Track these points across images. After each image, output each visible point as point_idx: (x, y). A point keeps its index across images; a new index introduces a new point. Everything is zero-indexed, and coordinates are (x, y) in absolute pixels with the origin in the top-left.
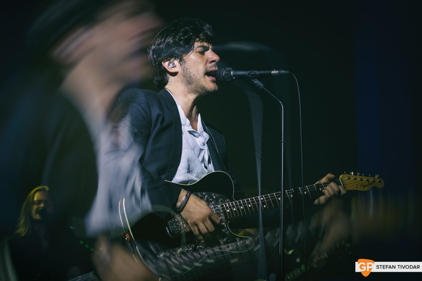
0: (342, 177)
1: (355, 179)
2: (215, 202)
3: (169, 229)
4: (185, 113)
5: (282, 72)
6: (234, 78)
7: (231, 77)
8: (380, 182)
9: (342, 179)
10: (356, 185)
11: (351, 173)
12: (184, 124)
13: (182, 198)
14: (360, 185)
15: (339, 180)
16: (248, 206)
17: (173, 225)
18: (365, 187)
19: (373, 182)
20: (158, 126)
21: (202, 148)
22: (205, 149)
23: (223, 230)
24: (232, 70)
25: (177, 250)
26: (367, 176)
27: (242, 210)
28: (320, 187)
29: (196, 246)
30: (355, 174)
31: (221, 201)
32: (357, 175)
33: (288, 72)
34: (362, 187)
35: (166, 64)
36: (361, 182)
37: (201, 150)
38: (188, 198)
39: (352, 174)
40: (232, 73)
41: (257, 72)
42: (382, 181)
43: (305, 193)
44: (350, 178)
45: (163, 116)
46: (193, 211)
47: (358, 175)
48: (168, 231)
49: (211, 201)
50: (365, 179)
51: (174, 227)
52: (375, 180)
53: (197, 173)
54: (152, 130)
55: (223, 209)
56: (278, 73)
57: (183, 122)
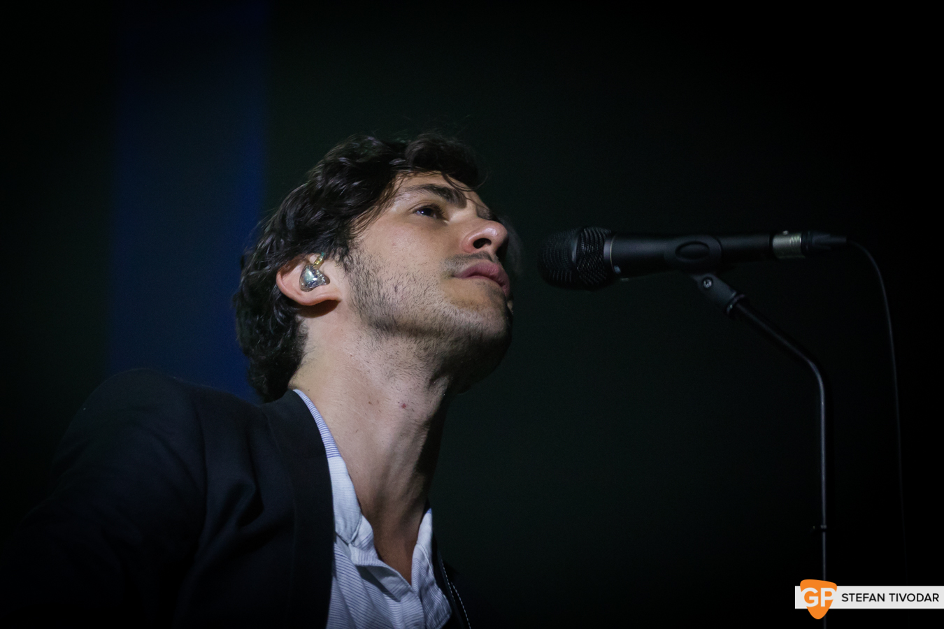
5: (820, 238)
6: (617, 269)
7: (606, 265)
24: (610, 236)
33: (843, 240)
35: (290, 283)
40: (608, 249)
41: (712, 243)
56: (803, 245)
57: (342, 528)
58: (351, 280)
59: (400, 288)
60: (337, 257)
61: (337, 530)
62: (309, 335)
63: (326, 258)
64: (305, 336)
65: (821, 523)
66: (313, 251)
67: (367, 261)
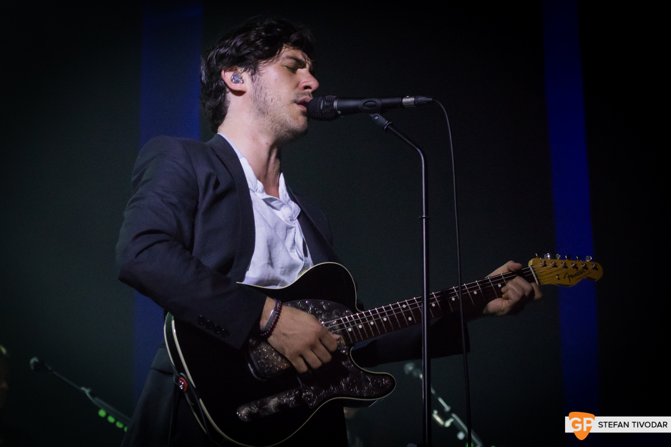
0: (533, 263)
1: (555, 266)
2: (328, 315)
3: (253, 366)
4: (254, 171)
5: (422, 99)
6: (339, 112)
7: (334, 111)
8: (595, 268)
9: (534, 267)
10: (558, 275)
11: (547, 255)
12: (253, 190)
13: (270, 312)
14: (563, 276)
15: (529, 269)
16: (383, 319)
17: (259, 359)
18: (573, 278)
19: (585, 270)
20: (210, 192)
21: (289, 224)
22: (294, 226)
23: (343, 363)
24: (336, 99)
25: (269, 401)
26: (574, 260)
27: (373, 326)
28: (498, 282)
29: (301, 394)
30: (553, 257)
31: (337, 314)
32: (556, 258)
33: (431, 99)
34: (567, 278)
35: (227, 76)
36: (565, 270)
37: (288, 228)
38: (278, 311)
39: (547, 258)
40: (335, 104)
41: (378, 101)
42: (599, 267)
43: (475, 293)
44: (546, 263)
45: (217, 178)
46: (291, 333)
47: (558, 258)
48: (252, 370)
49: (319, 314)
50: (571, 264)
51: (262, 363)
52: (587, 266)
53: (282, 268)
54: (200, 200)
55: (342, 326)
56: (415, 101)
57: (251, 186)
58: (253, 86)
59: (274, 101)
60: (250, 73)
61: (249, 187)
62: (231, 102)
63: (244, 71)
64: (229, 102)
65: (423, 215)
66: (241, 66)
67: (262, 81)
